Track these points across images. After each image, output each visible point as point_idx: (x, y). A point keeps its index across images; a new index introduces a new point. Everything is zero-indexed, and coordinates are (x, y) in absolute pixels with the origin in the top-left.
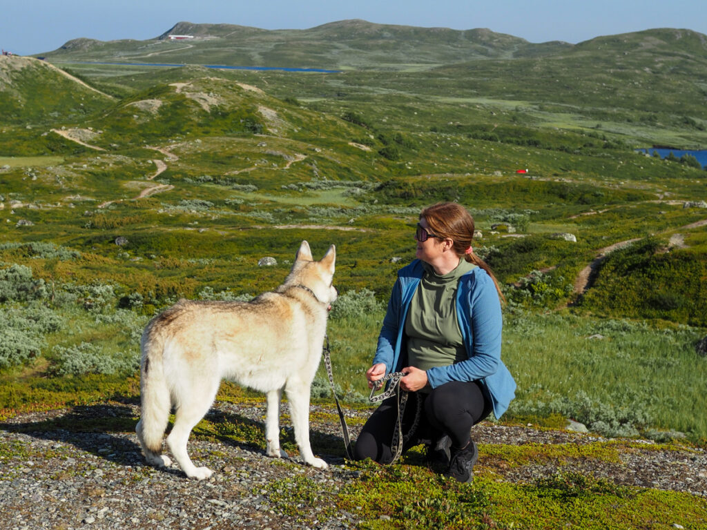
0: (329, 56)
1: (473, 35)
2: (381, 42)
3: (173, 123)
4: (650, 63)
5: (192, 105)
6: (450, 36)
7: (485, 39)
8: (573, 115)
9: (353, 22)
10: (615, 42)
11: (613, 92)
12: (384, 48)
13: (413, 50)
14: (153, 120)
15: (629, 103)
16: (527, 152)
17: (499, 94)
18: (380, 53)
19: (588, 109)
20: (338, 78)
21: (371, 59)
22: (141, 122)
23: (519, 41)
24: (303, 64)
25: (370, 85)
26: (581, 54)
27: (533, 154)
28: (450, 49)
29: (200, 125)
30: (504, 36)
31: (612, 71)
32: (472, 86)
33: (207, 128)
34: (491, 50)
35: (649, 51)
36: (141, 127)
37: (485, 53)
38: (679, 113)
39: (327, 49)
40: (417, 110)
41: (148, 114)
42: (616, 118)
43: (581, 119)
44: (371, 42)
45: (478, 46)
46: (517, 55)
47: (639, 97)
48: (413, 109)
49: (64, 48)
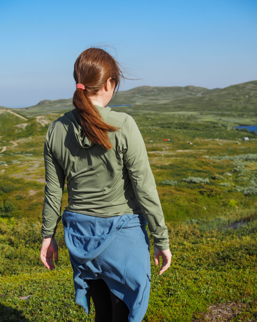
0: (133, 100)
1: (187, 88)
2: (153, 93)
3: (30, 132)
4: (248, 94)
5: (38, 124)
6: (178, 89)
7: (191, 89)
8: (213, 116)
9: (144, 87)
10: (237, 87)
11: (231, 106)
12: (154, 95)
13: (165, 95)
14: (23, 131)
15: (236, 110)
16: (180, 131)
17: (189, 110)
18: (152, 97)
19: (220, 112)
20: (131, 108)
21: (149, 100)
22: (18, 132)
23: (204, 89)
24: (123, 103)
25: (141, 110)
26: (223, 92)
27: (183, 132)
28: (178, 94)
29: (40, 132)
30: (199, 88)
31: (232, 98)
32: (179, 107)
33: (43, 133)
34: (193, 93)
35: (249, 89)
36: (18, 134)
37: (191, 94)
38: (254, 112)
39: (133, 97)
40: (151, 118)
41: (21, 129)
42: (229, 116)
43: (215, 117)
44: (149, 94)
45: (189, 92)
46: (203, 94)
47: (240, 107)
48: (149, 118)
49: (39, 104)
